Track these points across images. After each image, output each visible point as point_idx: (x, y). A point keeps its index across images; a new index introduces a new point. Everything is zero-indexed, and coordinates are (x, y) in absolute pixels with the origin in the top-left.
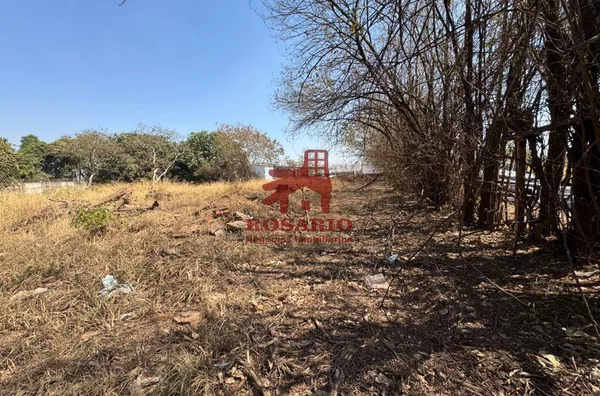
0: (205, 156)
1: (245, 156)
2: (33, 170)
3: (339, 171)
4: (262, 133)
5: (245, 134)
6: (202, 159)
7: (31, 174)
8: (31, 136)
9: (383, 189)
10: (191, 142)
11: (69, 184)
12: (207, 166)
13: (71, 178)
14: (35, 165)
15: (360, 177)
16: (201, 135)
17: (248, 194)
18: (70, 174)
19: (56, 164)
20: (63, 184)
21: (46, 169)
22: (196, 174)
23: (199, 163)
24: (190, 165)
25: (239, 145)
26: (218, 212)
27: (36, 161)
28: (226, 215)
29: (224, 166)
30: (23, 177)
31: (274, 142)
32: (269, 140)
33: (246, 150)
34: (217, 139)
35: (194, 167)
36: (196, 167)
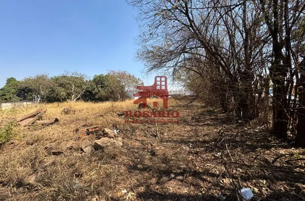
0: (102, 87)
1: (123, 87)
2: (11, 96)
3: (173, 94)
4: (132, 75)
5: (123, 75)
6: (100, 89)
7: (10, 98)
8: (12, 78)
9: (199, 104)
10: (94, 80)
11: (28, 103)
12: (103, 92)
13: (31, 100)
14: (13, 93)
15: (185, 97)
16: (100, 77)
17: (119, 111)
18: (31, 97)
19: (24, 92)
20: (25, 103)
21: (18, 95)
22: (97, 97)
23: (99, 91)
24: (94, 92)
25: (120, 81)
26: (90, 130)
27: (13, 91)
28: (97, 132)
29: (112, 92)
30: (6, 99)
31: (138, 79)
32: (136, 79)
33: (123, 84)
34: (108, 78)
35: (96, 93)
36: (97, 93)
